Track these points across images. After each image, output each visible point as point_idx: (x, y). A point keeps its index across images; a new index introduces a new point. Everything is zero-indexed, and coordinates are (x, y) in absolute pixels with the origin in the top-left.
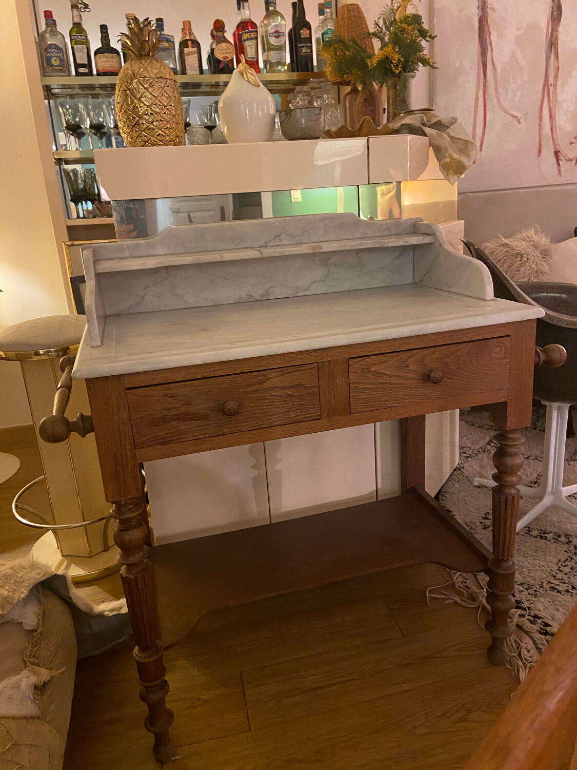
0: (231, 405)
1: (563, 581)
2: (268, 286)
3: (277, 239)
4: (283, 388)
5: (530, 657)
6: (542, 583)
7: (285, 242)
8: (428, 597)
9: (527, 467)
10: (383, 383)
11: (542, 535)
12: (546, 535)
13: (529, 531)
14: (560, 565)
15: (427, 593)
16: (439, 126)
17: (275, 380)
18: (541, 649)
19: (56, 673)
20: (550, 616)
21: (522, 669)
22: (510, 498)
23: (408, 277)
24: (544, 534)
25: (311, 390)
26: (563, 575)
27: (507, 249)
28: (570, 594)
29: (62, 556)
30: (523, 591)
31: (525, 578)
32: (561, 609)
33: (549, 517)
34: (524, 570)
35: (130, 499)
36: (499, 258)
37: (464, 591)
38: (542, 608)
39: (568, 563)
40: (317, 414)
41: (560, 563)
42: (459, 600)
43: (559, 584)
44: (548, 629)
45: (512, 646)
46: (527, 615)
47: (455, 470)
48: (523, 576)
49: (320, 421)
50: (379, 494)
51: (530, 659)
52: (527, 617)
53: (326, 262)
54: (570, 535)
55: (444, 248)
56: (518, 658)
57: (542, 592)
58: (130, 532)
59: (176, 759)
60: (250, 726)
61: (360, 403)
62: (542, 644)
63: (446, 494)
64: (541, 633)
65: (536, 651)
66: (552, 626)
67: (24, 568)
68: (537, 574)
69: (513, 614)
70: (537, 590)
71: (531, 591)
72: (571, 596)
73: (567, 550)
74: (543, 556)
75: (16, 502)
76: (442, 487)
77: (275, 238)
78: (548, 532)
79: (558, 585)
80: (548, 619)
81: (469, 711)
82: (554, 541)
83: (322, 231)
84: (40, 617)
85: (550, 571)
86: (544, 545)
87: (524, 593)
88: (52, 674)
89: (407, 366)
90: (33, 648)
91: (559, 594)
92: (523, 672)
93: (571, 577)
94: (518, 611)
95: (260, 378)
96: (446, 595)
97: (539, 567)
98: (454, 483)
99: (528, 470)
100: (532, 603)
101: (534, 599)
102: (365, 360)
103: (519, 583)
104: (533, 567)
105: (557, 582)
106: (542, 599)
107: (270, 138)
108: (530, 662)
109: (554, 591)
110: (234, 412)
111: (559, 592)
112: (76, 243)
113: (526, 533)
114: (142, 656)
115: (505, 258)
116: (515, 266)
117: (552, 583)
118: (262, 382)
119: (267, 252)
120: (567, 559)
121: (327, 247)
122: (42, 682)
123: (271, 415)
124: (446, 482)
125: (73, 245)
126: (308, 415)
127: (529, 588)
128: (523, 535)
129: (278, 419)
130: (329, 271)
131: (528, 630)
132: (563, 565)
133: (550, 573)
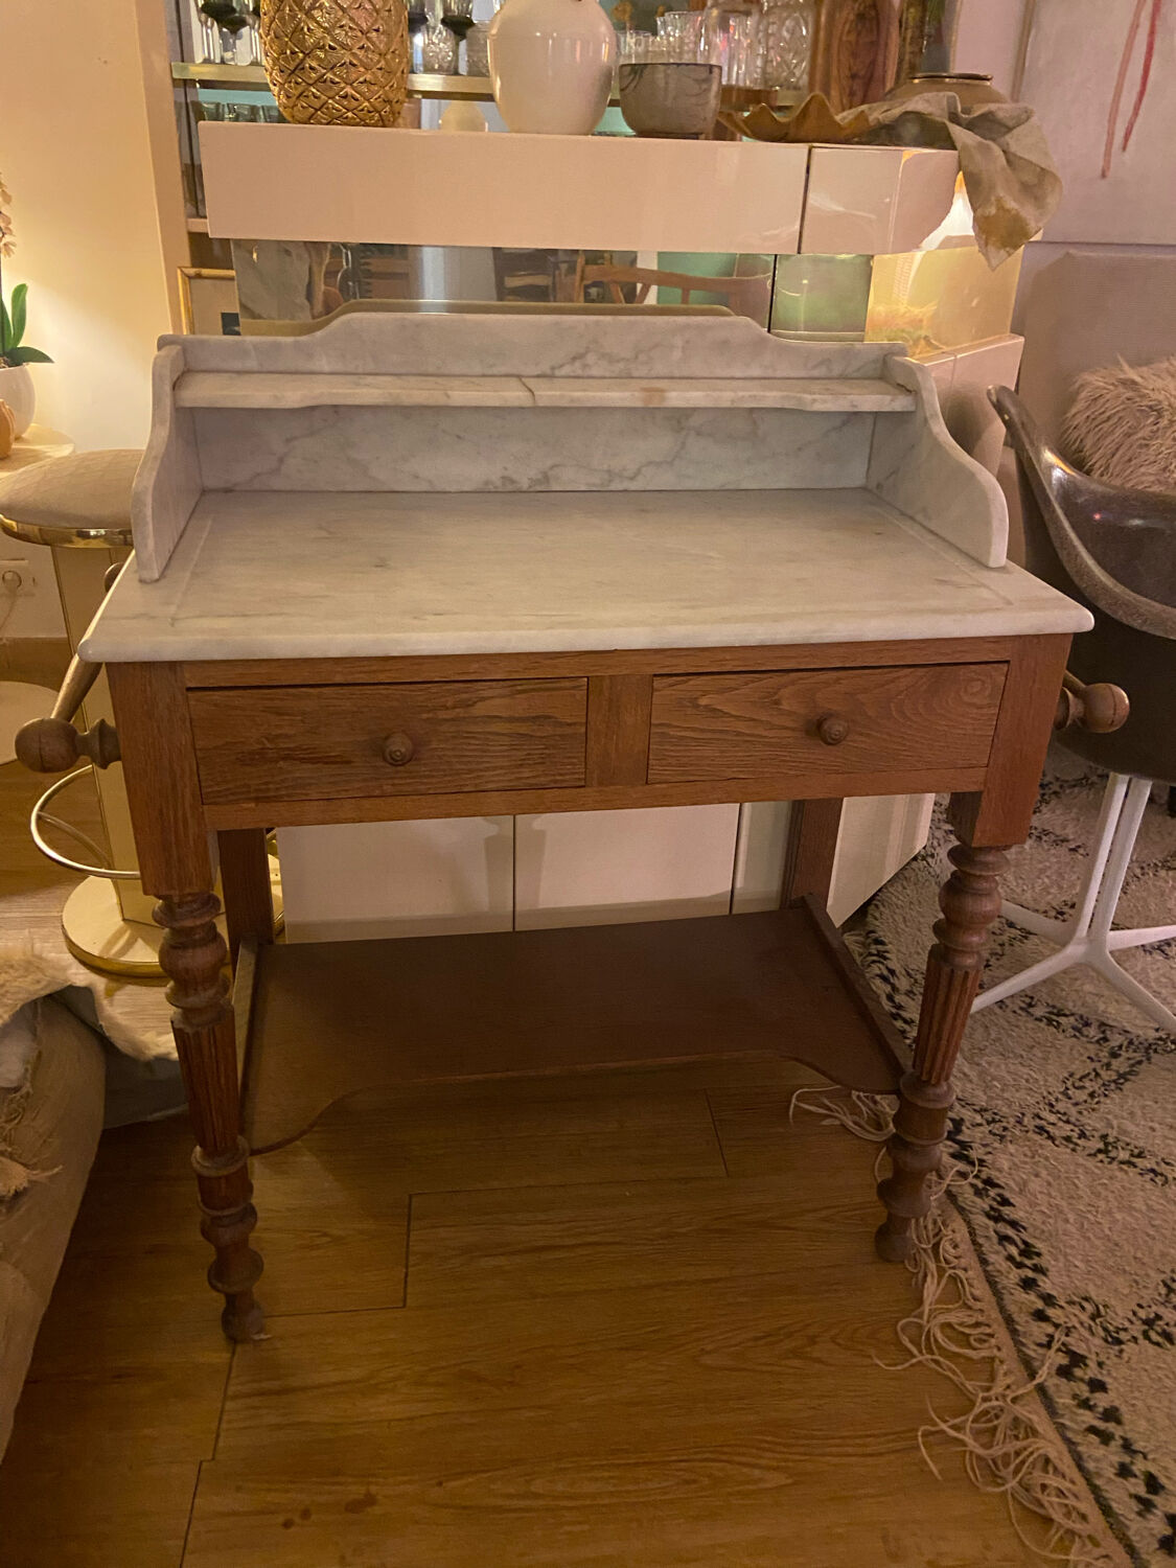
0: (399, 745)
1: (1064, 1118)
2: (549, 463)
3: (577, 364)
4: (511, 720)
5: (956, 1258)
6: (1023, 1114)
7: (595, 372)
8: (792, 1106)
9: (1068, 869)
10: (721, 731)
11: (1054, 1017)
12: (1062, 1020)
13: (1030, 1005)
14: (1069, 1084)
15: (794, 1100)
16: (988, 126)
17: (495, 703)
18: (981, 1246)
19: (40, 1175)
20: (1017, 1184)
21: (933, 1276)
22: (960, 974)
23: (855, 474)
24: (1058, 1015)
25: (569, 731)
26: (1069, 1105)
27: (1130, 394)
28: (1071, 1146)
29: (124, 920)
30: (980, 1125)
31: (993, 1098)
32: (1044, 1173)
33: (1079, 982)
34: (995, 1083)
35: (189, 894)
36: (1108, 414)
37: (864, 1109)
38: (1006, 1165)
39: (1087, 1084)
40: (577, 776)
41: (1071, 1079)
42: (851, 1124)
43: (1056, 1121)
44: (1006, 1210)
45: (926, 1227)
46: (971, 1176)
47: (915, 859)
48: (989, 1094)
49: (582, 790)
50: (735, 899)
51: (956, 1260)
52: (971, 1179)
53: (679, 422)
54: (1111, 1026)
55: (930, 432)
56: (931, 1255)
57: (1017, 1133)
58: (190, 953)
59: (262, 1340)
60: (405, 1301)
61: (670, 765)
62: (986, 1237)
63: (884, 906)
64: (989, 1216)
65: (972, 1247)
66: (1014, 1206)
67: (12, 967)
68: (1017, 1095)
69: (945, 1167)
70: (1009, 1126)
71: (997, 1128)
72: (1074, 1150)
73: (1093, 1056)
74: (1042, 1061)
75: (42, 808)
76: (880, 890)
77: (574, 359)
78: (1068, 1013)
79: (1053, 1124)
80: (1012, 1190)
81: (813, 1340)
82: (1073, 1032)
83: (677, 354)
84: (29, 1067)
85: (1045, 1094)
86: (1050, 1039)
87: (982, 1128)
88: (34, 1178)
89: (777, 703)
90: (6, 1122)
91: (1050, 1142)
92: (932, 1283)
93: (1085, 1113)
94: (956, 1166)
95: (464, 696)
96: (829, 1109)
97: (1027, 1081)
98: (905, 883)
99: (1066, 876)
100: (990, 1153)
101: (996, 1145)
102: (686, 682)
103: (977, 1108)
104: (1015, 1080)
105: (1053, 1118)
106: (1012, 1148)
107: (591, 127)
108: (954, 1268)
109: (1041, 1135)
110: (401, 760)
111: (1051, 1138)
112: (205, 272)
113: (1021, 1008)
114: (206, 1164)
115: (1121, 415)
116: (1139, 435)
117: (1041, 1119)
118: (468, 705)
119: (548, 394)
120: (1089, 1074)
121: (678, 397)
122: (12, 1192)
123: (481, 770)
124: (889, 881)
125: (199, 276)
126: (558, 778)
127: (994, 1121)
128: (1015, 1012)
129: (496, 779)
130: (683, 444)
131: (965, 1206)
132: (1076, 1085)
133: (1044, 1098)
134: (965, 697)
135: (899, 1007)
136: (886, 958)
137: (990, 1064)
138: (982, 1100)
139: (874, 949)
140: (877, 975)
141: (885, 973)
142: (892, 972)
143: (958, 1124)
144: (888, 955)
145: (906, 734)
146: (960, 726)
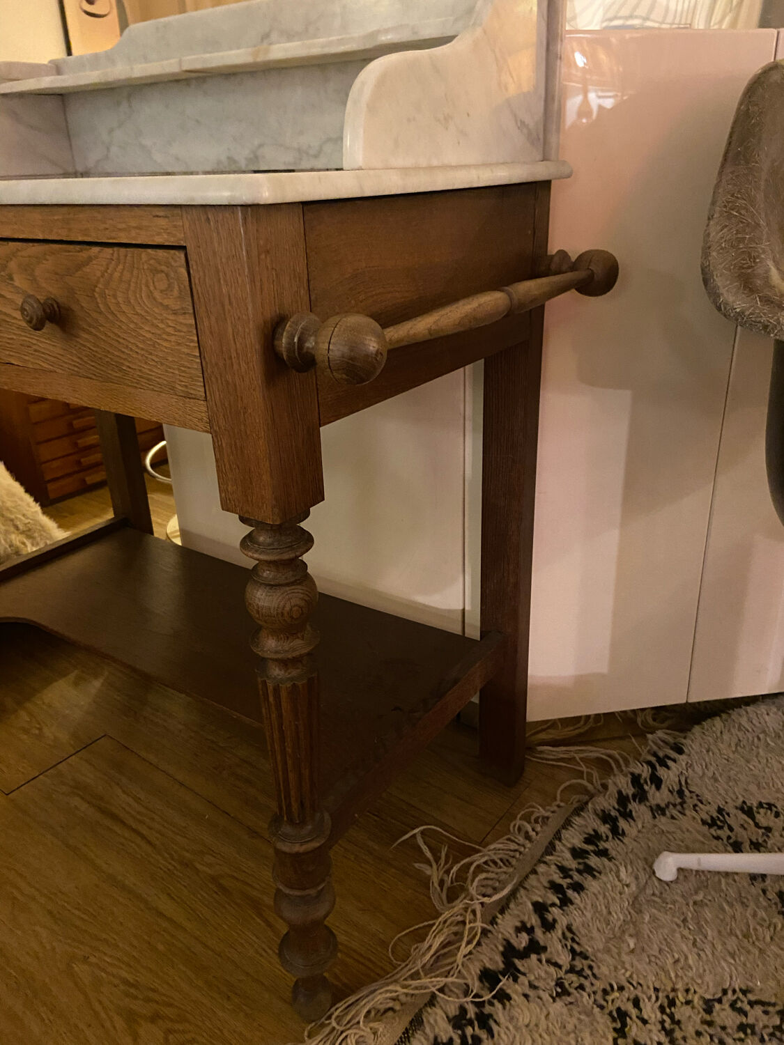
1: (669, 1026)
2: (256, 142)
6: (620, 988)
14: (729, 998)
15: (418, 830)
26: (696, 1018)
30: (557, 966)
31: (608, 951)
34: (633, 940)
39: (756, 1013)
41: (741, 995)
43: (652, 1021)
46: (469, 999)
48: (610, 945)
57: (588, 1000)
60: (13, 792)
68: (643, 967)
70: (588, 988)
71: (572, 981)
79: (645, 1022)
85: (680, 987)
87: (552, 969)
91: (611, 1035)
96: (436, 856)
100: (527, 996)
101: (546, 996)
103: (576, 946)
105: (653, 1015)
106: (557, 1009)
109: (614, 1020)
111: (619, 1031)
127: (580, 973)
132: (739, 1005)
133: (674, 990)
134: (157, 295)
135: (628, 815)
136: (664, 765)
137: (654, 919)
138: (593, 942)
139: (666, 752)
140: (632, 774)
141: (645, 775)
142: (657, 782)
143: (535, 948)
144: (670, 763)
145: (119, 336)
146: (164, 336)
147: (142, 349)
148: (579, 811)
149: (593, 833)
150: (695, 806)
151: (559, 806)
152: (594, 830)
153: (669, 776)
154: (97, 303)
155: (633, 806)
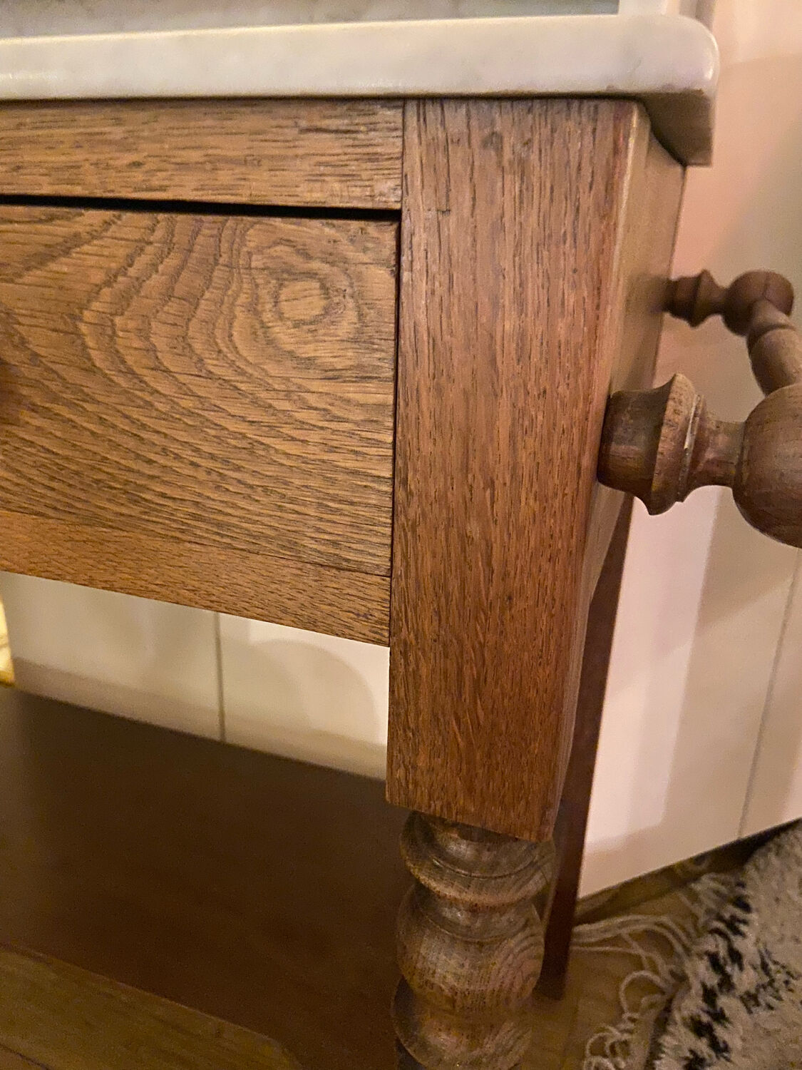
134: (284, 335)
135: (720, 1017)
136: (737, 932)
139: (730, 911)
140: (707, 953)
141: (723, 952)
142: (736, 957)
144: (743, 928)
145: (144, 426)
146: (286, 430)
147: (213, 457)
148: (662, 1023)
149: (691, 1057)
150: (787, 982)
151: (633, 1020)
152: (692, 1051)
153: (747, 946)
154: (85, 346)
155: (724, 1001)
